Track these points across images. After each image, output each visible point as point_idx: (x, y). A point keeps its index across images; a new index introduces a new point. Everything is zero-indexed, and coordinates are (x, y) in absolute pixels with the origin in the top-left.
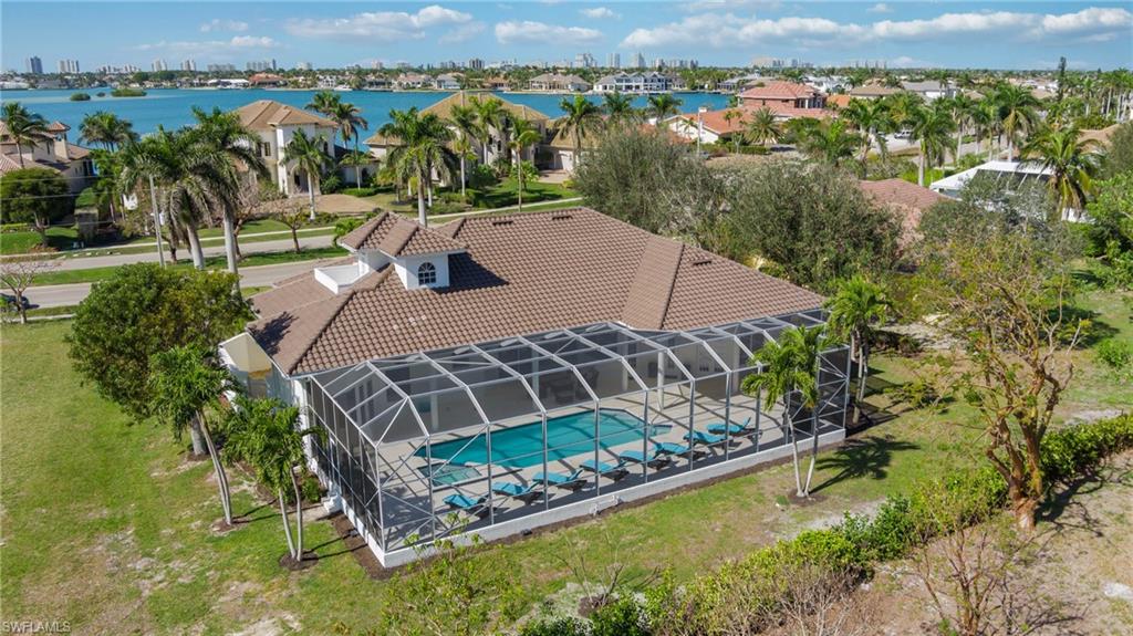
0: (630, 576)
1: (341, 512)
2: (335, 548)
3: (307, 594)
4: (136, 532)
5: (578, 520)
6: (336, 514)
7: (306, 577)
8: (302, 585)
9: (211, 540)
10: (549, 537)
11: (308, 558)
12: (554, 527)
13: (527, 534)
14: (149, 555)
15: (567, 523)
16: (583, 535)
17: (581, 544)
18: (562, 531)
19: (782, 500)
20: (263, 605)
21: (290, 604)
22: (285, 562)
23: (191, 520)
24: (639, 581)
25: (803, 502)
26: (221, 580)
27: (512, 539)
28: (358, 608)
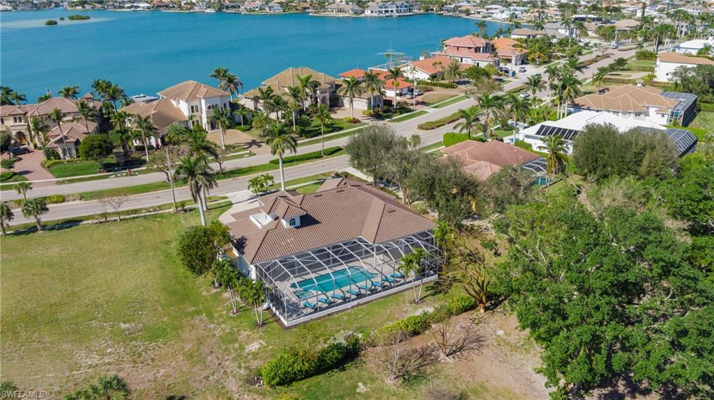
0: (359, 328)
1: (270, 308)
2: (271, 320)
3: (265, 335)
4: (206, 315)
5: (345, 310)
6: (269, 308)
7: (264, 330)
8: (263, 332)
9: (231, 318)
10: (335, 316)
11: (263, 324)
12: (337, 312)
13: (329, 315)
14: (213, 323)
15: (341, 311)
16: (346, 315)
17: (345, 318)
18: (340, 314)
19: (411, 303)
20: (253, 338)
21: (261, 337)
22: (256, 325)
23: (222, 311)
24: (362, 330)
25: (417, 303)
26: (239, 331)
27: (324, 316)
28: (281, 339)
